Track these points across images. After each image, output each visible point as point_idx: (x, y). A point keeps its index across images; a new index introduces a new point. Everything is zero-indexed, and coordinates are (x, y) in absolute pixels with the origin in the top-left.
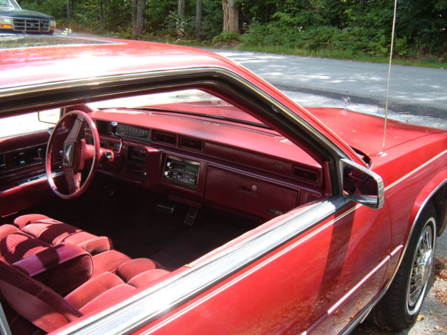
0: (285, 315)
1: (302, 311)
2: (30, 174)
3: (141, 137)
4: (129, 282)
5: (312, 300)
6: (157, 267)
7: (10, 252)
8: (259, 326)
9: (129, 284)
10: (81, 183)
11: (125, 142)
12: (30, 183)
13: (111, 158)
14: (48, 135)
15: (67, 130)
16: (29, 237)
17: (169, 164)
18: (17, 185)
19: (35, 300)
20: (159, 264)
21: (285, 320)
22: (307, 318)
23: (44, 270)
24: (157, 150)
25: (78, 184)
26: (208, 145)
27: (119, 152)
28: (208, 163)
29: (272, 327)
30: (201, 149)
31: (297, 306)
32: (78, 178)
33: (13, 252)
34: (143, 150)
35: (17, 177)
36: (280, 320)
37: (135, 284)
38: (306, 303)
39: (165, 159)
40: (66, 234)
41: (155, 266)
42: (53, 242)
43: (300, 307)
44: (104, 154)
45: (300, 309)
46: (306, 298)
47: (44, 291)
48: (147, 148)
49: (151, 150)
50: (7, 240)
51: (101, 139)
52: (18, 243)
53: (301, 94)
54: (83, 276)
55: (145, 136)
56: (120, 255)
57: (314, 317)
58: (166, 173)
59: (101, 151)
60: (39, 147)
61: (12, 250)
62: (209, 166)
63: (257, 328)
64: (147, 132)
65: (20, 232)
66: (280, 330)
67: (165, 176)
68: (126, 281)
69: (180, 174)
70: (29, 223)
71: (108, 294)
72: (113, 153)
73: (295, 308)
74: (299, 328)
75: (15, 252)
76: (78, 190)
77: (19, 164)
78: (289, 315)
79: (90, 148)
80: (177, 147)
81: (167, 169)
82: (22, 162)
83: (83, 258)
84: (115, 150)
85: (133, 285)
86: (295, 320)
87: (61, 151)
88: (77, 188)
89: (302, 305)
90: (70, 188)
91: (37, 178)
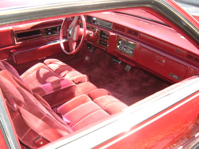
0: (175, 130)
1: (183, 129)
2: (53, 39)
3: (108, 26)
4: (94, 101)
5: (189, 123)
6: (109, 94)
7: (40, 78)
8: (162, 134)
9: (94, 102)
10: (76, 47)
11: (99, 28)
12: (52, 44)
13: (92, 36)
14: (63, 21)
15: (72, 19)
16: (50, 71)
17: (120, 42)
18: (46, 44)
19: (40, 121)
20: (110, 93)
21: (175, 132)
22: (186, 133)
23: (53, 91)
24: (114, 34)
25: (74, 48)
26: (141, 34)
27: (96, 33)
28: (140, 44)
29: (168, 136)
30: (137, 36)
31: (181, 126)
32: (75, 45)
33: (42, 78)
34: (108, 33)
35: (46, 41)
36: (172, 132)
37: (97, 102)
38: (186, 125)
39: (119, 39)
40: (67, 71)
41: (108, 94)
42: (61, 74)
43: (183, 126)
44: (88, 33)
45: (183, 128)
46: (187, 122)
47: (45, 117)
48: (110, 32)
49: (112, 34)
50: (40, 71)
51: (87, 25)
52: (44, 73)
53: (188, 6)
54: (72, 95)
55: (109, 26)
56: (91, 85)
57: (189, 133)
58: (118, 47)
59: (87, 32)
60: (58, 27)
61: (42, 76)
62: (140, 46)
63: (161, 135)
64: (110, 24)
65: (46, 67)
66: (172, 138)
67: (117, 48)
68: (92, 100)
69: (125, 48)
70: (51, 63)
71: (83, 106)
72: (93, 33)
73: (180, 127)
74: (181, 137)
75: (43, 78)
76: (74, 51)
77: (48, 34)
78: (177, 130)
79: (82, 30)
80: (125, 34)
81: (119, 44)
82: (50, 33)
83: (72, 87)
84: (94, 32)
85: (96, 103)
86: (180, 133)
87: (68, 30)
88: (73, 50)
89: (184, 125)
90: (70, 49)
91: (56, 42)
